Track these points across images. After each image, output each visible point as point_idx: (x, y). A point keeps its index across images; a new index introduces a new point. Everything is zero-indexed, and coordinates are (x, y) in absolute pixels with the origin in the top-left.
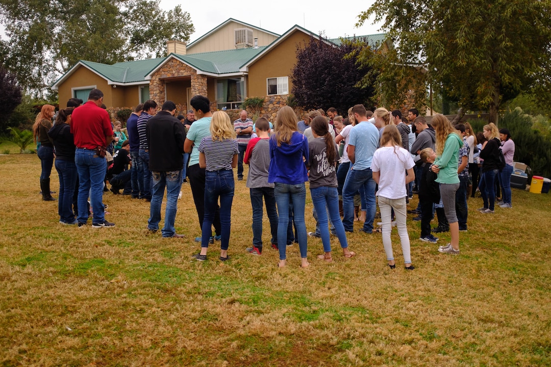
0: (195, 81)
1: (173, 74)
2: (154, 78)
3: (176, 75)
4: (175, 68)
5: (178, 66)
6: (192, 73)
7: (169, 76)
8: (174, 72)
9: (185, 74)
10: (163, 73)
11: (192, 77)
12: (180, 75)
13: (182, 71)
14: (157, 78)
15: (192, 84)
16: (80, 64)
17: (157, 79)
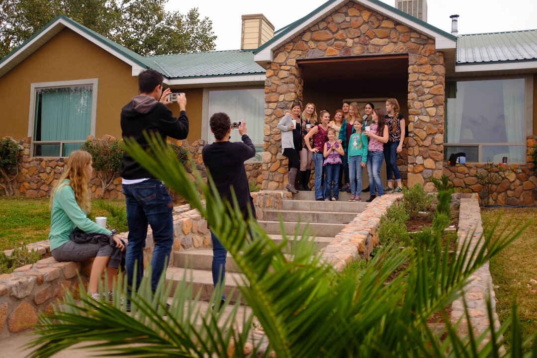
0: (423, 69)
1: (348, 49)
2: (281, 58)
3: (356, 51)
4: (354, 32)
5: (364, 28)
6: (414, 46)
7: (332, 52)
8: (350, 42)
9: (388, 48)
10: (312, 44)
11: (412, 59)
12: (372, 51)
13: (376, 41)
14: (290, 60)
15: (411, 78)
16: (60, 24)
17: (293, 62)
